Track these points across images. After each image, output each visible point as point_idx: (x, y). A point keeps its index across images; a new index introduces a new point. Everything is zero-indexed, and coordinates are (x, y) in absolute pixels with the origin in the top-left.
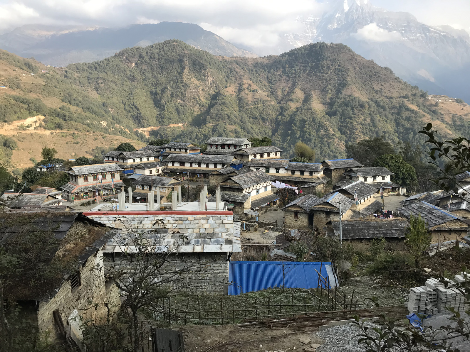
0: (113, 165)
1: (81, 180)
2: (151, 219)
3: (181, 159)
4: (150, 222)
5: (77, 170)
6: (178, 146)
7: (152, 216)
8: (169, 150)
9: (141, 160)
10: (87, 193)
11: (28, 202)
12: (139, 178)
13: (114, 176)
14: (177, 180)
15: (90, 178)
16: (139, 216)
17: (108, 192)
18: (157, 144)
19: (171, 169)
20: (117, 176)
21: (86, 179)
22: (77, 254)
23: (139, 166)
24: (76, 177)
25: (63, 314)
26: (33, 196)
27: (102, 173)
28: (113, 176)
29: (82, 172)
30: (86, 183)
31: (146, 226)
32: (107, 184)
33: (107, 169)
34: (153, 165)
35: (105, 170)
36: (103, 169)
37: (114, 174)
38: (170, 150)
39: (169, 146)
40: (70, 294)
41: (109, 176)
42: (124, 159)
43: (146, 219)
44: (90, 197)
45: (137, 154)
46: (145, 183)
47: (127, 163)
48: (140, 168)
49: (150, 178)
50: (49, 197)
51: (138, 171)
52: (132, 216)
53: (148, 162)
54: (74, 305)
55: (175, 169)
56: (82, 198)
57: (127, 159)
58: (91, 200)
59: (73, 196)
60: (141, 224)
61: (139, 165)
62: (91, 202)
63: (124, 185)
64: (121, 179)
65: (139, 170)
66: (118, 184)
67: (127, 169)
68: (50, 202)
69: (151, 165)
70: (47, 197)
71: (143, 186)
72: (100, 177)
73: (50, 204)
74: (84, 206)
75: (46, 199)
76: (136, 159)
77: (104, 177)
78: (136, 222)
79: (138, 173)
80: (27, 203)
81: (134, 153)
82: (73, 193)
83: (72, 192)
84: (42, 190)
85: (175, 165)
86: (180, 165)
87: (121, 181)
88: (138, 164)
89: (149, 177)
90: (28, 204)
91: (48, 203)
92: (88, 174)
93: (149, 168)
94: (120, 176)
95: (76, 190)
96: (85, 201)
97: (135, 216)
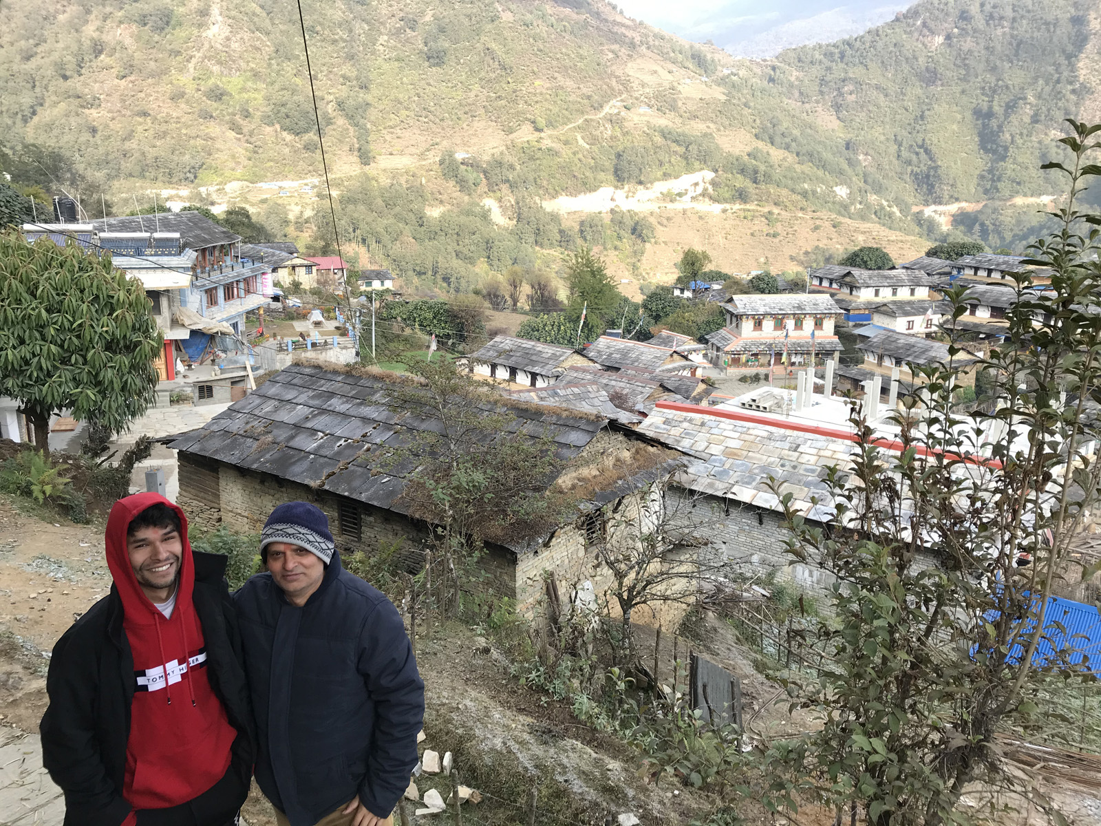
0: (824, 300)
1: (747, 326)
2: (819, 445)
3: (997, 300)
4: (814, 451)
5: (742, 302)
6: (998, 265)
7: (824, 438)
8: (972, 272)
9: (894, 293)
10: (755, 355)
11: (637, 359)
12: (876, 337)
13: (821, 324)
14: (969, 353)
15: (768, 324)
16: (796, 433)
17: (802, 360)
18: (948, 253)
19: (965, 324)
20: (829, 326)
21: (758, 325)
22: (597, 490)
23: (882, 309)
24: (739, 317)
25: (564, 583)
26: (646, 350)
27: (794, 314)
28: (818, 324)
29: (753, 309)
30: (757, 334)
31: (804, 459)
32: (803, 341)
33: (807, 308)
34: (919, 309)
35: (802, 309)
36: (799, 308)
37: (822, 319)
38: (976, 274)
39: (973, 263)
40: (582, 553)
41: (809, 324)
42: (852, 287)
43: (809, 442)
44: (762, 365)
45: (887, 277)
46: (886, 350)
47: (858, 297)
48: (885, 313)
49: (902, 341)
50: (675, 355)
51: (878, 320)
52: (782, 431)
53: (912, 298)
54: (586, 573)
55: (976, 325)
56: (746, 364)
57: (859, 288)
58: (762, 371)
59: (727, 358)
60: (795, 450)
61: (885, 305)
62: (762, 377)
63: (840, 347)
64: (835, 334)
65: (882, 316)
66: (829, 343)
67: (857, 312)
68: (676, 365)
69: (912, 308)
70: (671, 355)
71: (881, 358)
72: (790, 323)
73: (674, 369)
74: (745, 382)
75: (669, 358)
76: (881, 289)
77: (799, 325)
78: (787, 445)
79: (880, 324)
80: (633, 362)
81: (878, 275)
82: (727, 353)
83: (726, 349)
84: (668, 337)
85: (978, 313)
86: (992, 316)
87: (836, 339)
88: (885, 300)
89: (899, 337)
90: (636, 364)
91: (670, 366)
92: (764, 315)
93: (906, 314)
94: (836, 327)
95: (734, 345)
96: (750, 371)
97: (789, 432)
